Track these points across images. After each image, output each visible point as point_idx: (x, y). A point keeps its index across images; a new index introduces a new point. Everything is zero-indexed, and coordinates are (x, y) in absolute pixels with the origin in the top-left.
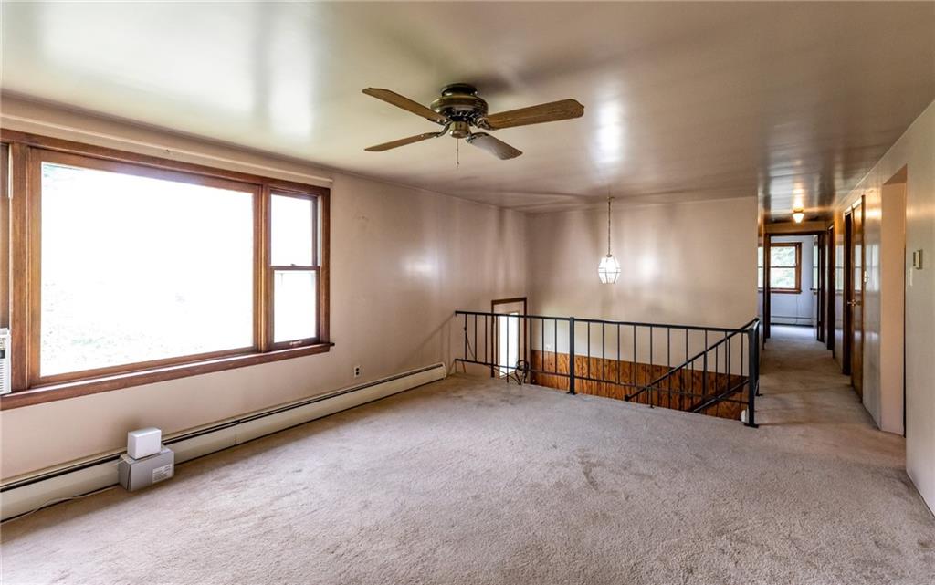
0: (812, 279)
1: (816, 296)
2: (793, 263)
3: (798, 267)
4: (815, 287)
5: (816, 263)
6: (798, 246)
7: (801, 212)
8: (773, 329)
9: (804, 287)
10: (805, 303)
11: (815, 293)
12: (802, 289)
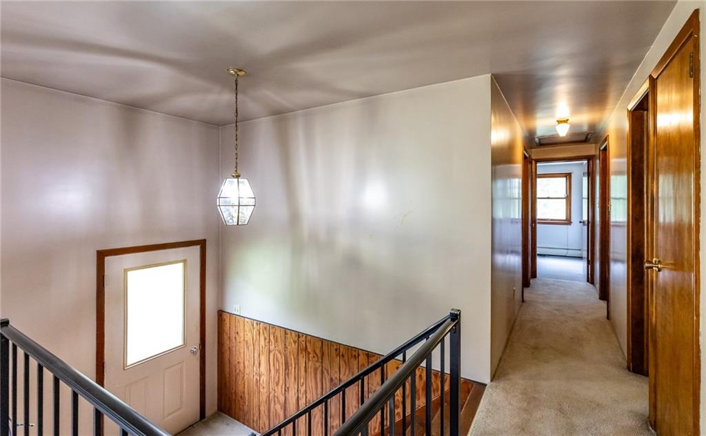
0: (582, 212)
1: (586, 227)
2: (563, 193)
3: (568, 198)
4: (585, 218)
5: (585, 194)
6: (568, 176)
7: (566, 121)
8: (542, 263)
9: (575, 219)
10: (575, 235)
11: (584, 225)
12: (572, 220)
